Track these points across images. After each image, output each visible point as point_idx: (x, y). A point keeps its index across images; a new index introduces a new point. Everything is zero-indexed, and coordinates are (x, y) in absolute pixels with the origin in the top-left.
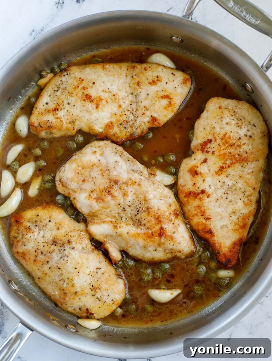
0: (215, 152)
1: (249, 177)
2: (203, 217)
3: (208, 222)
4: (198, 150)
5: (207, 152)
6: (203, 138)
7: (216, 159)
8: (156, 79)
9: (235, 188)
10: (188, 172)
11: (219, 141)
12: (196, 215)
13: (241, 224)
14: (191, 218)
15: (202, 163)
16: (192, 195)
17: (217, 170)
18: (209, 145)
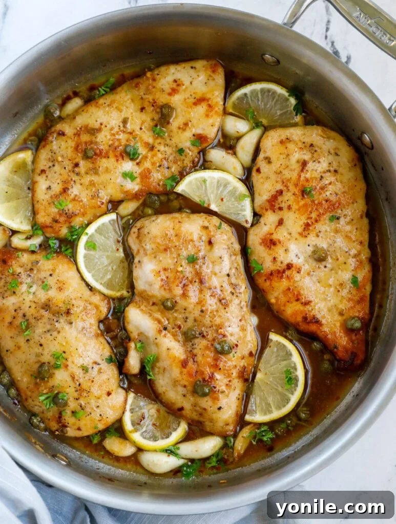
0: (291, 206)
1: (348, 228)
2: (298, 302)
3: (308, 308)
4: (267, 210)
5: (281, 209)
6: (269, 191)
7: (296, 215)
8: (174, 86)
9: (333, 249)
10: (261, 245)
11: (292, 188)
12: (288, 302)
13: (357, 298)
14: (282, 308)
15: (277, 227)
16: (275, 275)
17: (300, 230)
18: (280, 199)
